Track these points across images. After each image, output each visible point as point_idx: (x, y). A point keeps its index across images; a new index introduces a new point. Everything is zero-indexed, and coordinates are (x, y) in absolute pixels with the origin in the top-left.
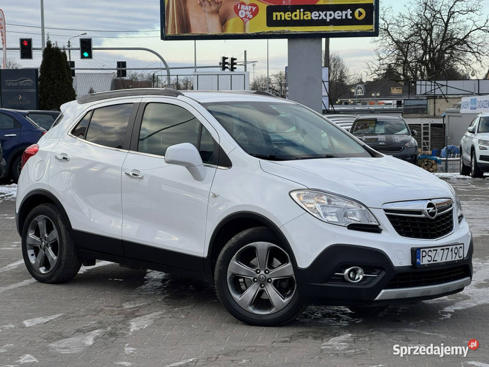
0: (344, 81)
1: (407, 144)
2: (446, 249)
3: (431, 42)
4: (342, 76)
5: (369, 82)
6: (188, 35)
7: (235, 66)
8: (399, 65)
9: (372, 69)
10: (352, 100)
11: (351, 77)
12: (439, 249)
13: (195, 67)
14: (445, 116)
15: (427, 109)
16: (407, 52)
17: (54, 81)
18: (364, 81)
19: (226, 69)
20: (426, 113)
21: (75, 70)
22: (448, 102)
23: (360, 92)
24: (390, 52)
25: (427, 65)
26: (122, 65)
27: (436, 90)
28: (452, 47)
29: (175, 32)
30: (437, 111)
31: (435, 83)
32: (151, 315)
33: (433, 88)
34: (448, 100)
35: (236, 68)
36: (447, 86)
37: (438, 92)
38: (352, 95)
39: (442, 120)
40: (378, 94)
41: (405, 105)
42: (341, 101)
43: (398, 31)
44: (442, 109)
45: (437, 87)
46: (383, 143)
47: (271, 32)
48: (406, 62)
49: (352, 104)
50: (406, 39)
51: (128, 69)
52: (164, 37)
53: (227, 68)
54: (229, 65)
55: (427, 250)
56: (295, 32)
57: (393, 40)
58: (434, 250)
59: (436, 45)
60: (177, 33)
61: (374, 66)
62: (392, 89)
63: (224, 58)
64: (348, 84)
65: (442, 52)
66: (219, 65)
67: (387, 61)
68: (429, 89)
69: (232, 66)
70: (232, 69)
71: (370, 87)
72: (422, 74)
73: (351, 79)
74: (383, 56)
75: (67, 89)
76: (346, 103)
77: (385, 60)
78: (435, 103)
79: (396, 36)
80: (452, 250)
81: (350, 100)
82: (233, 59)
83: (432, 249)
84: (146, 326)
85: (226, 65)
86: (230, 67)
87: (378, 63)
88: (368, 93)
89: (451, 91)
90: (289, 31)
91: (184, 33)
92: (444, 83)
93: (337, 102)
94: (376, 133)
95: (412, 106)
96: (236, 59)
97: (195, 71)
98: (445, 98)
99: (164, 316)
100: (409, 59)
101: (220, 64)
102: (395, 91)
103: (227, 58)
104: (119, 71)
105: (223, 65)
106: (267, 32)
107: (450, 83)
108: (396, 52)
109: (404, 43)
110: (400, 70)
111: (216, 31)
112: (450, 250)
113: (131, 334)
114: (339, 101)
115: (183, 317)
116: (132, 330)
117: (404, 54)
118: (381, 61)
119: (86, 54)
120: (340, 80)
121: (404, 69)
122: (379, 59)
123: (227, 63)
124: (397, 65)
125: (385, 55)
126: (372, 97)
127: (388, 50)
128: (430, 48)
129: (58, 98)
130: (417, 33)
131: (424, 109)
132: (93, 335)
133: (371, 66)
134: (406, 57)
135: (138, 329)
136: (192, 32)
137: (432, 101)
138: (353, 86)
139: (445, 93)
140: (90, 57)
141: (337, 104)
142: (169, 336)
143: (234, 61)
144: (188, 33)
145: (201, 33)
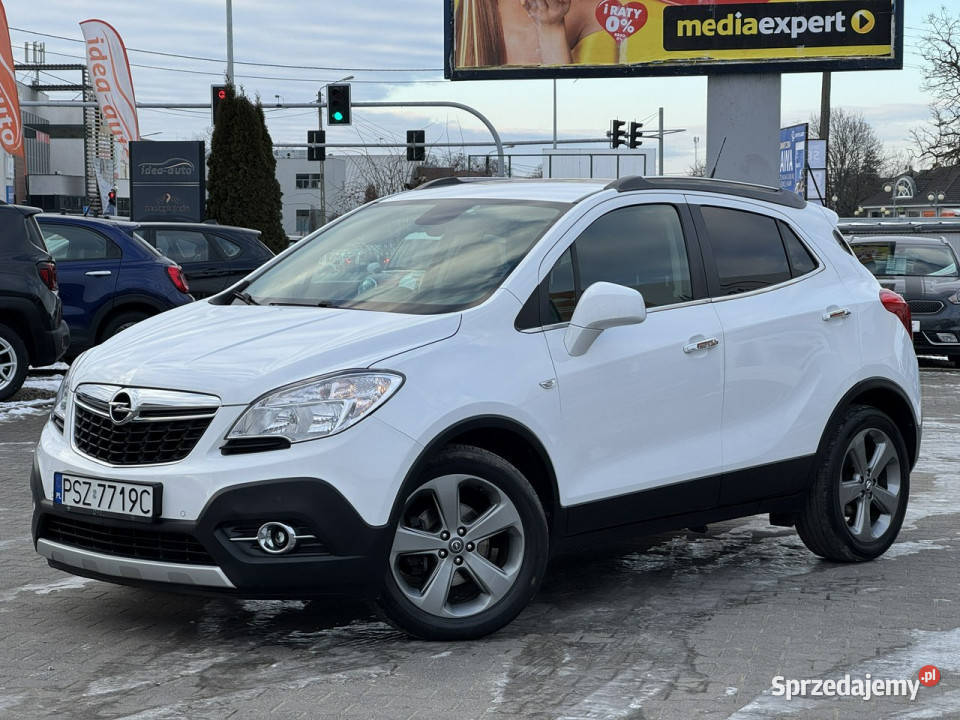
0: (875, 170)
2: (110, 486)
4: (871, 160)
6: (500, 68)
7: (638, 139)
9: (923, 143)
10: (887, 209)
11: (887, 163)
12: (95, 483)
13: (555, 142)
17: (237, 165)
18: (917, 170)
19: (621, 146)
21: (327, 149)
23: (905, 192)
26: (416, 137)
29: (473, 62)
35: (640, 143)
38: (887, 199)
40: (941, 197)
42: (866, 211)
47: (672, 61)
49: (886, 216)
51: (428, 146)
52: (452, 74)
53: (623, 142)
54: (627, 136)
55: (73, 479)
56: (723, 61)
58: (84, 483)
60: (477, 65)
61: (929, 138)
63: (617, 124)
64: (882, 176)
66: (606, 138)
67: (955, 128)
69: (633, 139)
70: (634, 144)
71: (926, 181)
73: (888, 167)
74: (946, 115)
75: (263, 180)
76: (876, 215)
77: (952, 126)
80: (122, 492)
81: (883, 209)
82: (635, 126)
83: (81, 480)
85: (621, 138)
86: (628, 140)
87: (936, 131)
88: (920, 195)
91: (493, 64)
93: (856, 213)
94: (887, 272)
96: (640, 125)
97: (555, 148)
101: (609, 134)
103: (623, 123)
104: (410, 150)
105: (615, 135)
111: (559, 60)
112: (118, 490)
114: (861, 209)
118: (942, 128)
119: (338, 116)
120: (867, 168)
122: (938, 123)
123: (622, 133)
126: (928, 201)
129: (245, 200)
133: (921, 138)
136: (509, 64)
138: (891, 180)
140: (346, 120)
141: (857, 216)
143: (638, 130)
144: (499, 65)
145: (528, 64)
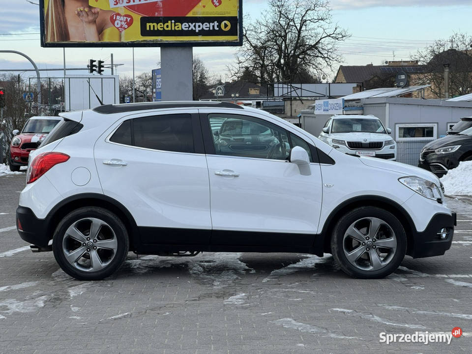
0: (204, 82)
1: (271, 144)
3: (286, 47)
4: (202, 77)
5: (227, 83)
7: (102, 69)
8: (257, 69)
9: (232, 71)
11: (211, 79)
13: (65, 69)
14: (301, 116)
15: (284, 110)
16: (264, 57)
18: (223, 82)
19: (94, 72)
20: (284, 113)
22: (302, 103)
23: (220, 93)
24: (249, 56)
25: (282, 69)
27: (292, 92)
28: (304, 52)
29: (54, 40)
30: (293, 112)
31: (291, 86)
32: (83, 285)
33: (289, 90)
34: (303, 101)
35: (103, 71)
36: (301, 89)
37: (294, 94)
38: (212, 96)
39: (298, 120)
40: (237, 95)
41: (264, 106)
43: (256, 37)
44: (298, 110)
45: (292, 89)
46: (250, 143)
47: (145, 41)
48: (263, 66)
50: (263, 44)
52: (44, 44)
53: (95, 70)
54: (96, 67)
56: (167, 41)
57: (251, 45)
59: (290, 50)
60: (56, 41)
61: (234, 69)
62: (250, 90)
63: (92, 61)
64: (208, 85)
65: (295, 57)
66: (87, 67)
67: (246, 64)
68: (285, 91)
69: (99, 69)
70: (100, 71)
71: (229, 88)
72: (278, 77)
73: (211, 80)
74: (242, 59)
77: (244, 63)
78: (291, 105)
79: (254, 42)
82: (100, 62)
84: (82, 292)
85: (94, 68)
86: (97, 69)
87: (237, 66)
88: (227, 94)
89: (305, 93)
90: (161, 40)
91: (63, 41)
92: (298, 86)
94: (243, 133)
95: (270, 106)
96: (103, 62)
97: (66, 74)
98: (300, 100)
99: (93, 285)
100: (266, 63)
101: (88, 66)
102: (253, 92)
103: (95, 61)
105: (91, 67)
106: (142, 41)
107: (305, 86)
108: (254, 56)
109: (261, 48)
110: (258, 73)
111: (94, 39)
113: (71, 298)
115: (109, 285)
116: (72, 296)
117: (261, 59)
118: (240, 64)
120: (201, 81)
121: (261, 73)
122: (238, 62)
123: (95, 66)
124: (255, 68)
125: (244, 59)
126: (231, 97)
127: (247, 54)
128: (285, 54)
130: (273, 39)
131: (282, 109)
132: (42, 300)
133: (231, 69)
134: (263, 61)
135: (76, 295)
136: (71, 40)
137: (289, 102)
138: (213, 87)
139: (300, 95)
142: (103, 299)
143: (102, 64)
144: (66, 41)
145: (80, 41)
